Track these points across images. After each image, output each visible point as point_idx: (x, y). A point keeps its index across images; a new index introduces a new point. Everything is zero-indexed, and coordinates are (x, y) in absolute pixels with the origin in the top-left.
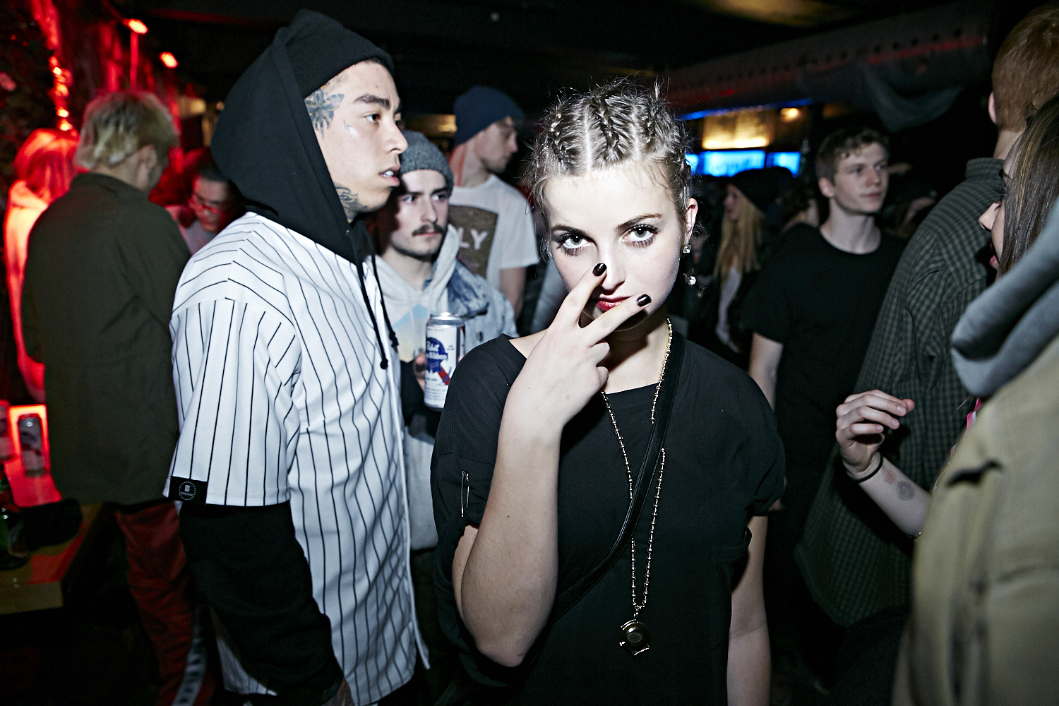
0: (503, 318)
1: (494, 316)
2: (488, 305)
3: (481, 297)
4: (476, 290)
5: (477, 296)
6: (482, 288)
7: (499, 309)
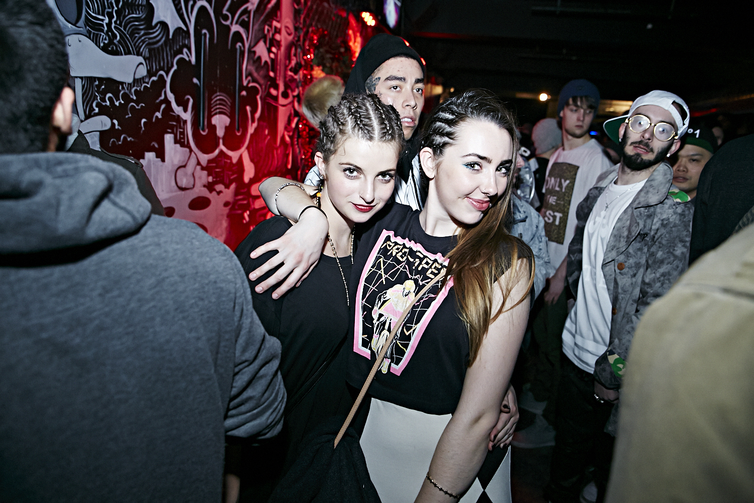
0: (537, 227)
1: (531, 225)
2: (526, 217)
3: (522, 212)
4: (519, 208)
5: (520, 212)
6: (524, 207)
7: (535, 221)
